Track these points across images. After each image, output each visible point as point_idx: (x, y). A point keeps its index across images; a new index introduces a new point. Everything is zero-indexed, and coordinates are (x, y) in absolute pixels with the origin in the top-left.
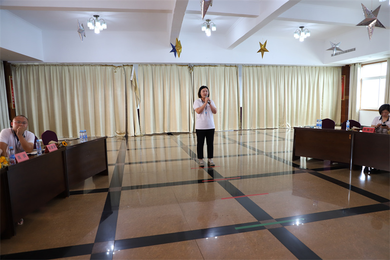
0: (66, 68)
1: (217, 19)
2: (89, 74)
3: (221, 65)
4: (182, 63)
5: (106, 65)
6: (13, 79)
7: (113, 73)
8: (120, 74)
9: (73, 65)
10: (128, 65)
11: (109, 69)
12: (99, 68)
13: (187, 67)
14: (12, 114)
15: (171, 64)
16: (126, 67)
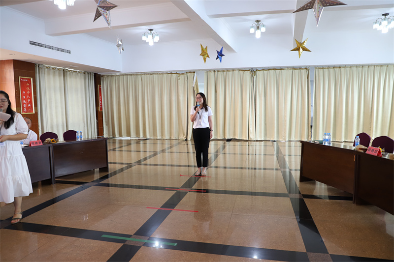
0: (139, 76)
1: (266, 18)
2: (157, 81)
3: (288, 68)
4: (244, 68)
5: (171, 73)
6: (102, 87)
7: (177, 80)
8: (183, 81)
9: (144, 74)
10: (190, 72)
11: (174, 76)
12: (165, 75)
13: (249, 72)
14: (99, 115)
15: (233, 70)
16: (189, 74)
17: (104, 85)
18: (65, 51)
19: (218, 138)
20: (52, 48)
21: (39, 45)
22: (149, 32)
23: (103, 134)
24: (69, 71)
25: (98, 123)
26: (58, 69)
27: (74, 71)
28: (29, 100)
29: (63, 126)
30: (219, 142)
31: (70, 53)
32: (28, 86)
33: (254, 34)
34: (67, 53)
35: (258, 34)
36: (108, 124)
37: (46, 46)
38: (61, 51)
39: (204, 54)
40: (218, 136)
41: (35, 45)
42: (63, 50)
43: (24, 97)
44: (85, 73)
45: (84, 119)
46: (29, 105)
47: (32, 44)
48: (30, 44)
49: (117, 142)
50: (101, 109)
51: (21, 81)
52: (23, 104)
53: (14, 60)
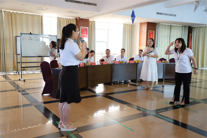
20: (166, 14)
24: (174, 26)
26: (168, 25)
27: (176, 26)
32: (152, 35)
34: (174, 16)
38: (171, 16)
44: (182, 27)
48: (157, 14)
51: (149, 33)
53: (147, 22)
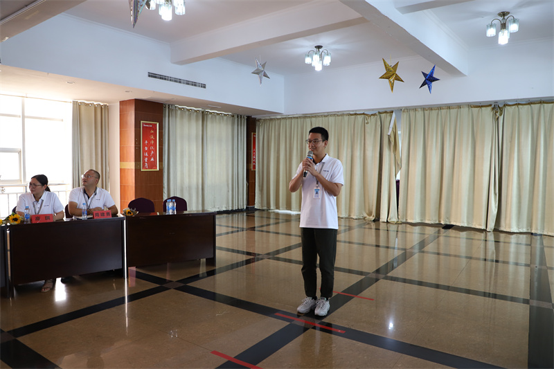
0: (308, 120)
5: (356, 114)
6: (256, 136)
7: (364, 124)
8: (374, 126)
9: (315, 116)
10: (386, 112)
11: (360, 118)
12: (346, 118)
13: (489, 108)
14: (250, 175)
15: (459, 106)
16: (383, 115)
17: (260, 134)
18: (197, 84)
19: (427, 222)
20: (179, 81)
21: (160, 78)
22: (315, 49)
23: (254, 204)
24: (211, 113)
25: (248, 188)
26: (196, 111)
27: (218, 114)
28: (152, 152)
29: (198, 188)
30: (428, 228)
31: (205, 87)
32: (152, 134)
33: (496, 37)
34: (200, 88)
35: (504, 38)
36: (261, 190)
37: (171, 79)
38: (192, 85)
39: (391, 75)
40: (427, 218)
41: (155, 77)
42: (194, 84)
43: (146, 148)
44: (233, 116)
45: (228, 181)
46: (152, 159)
47: (152, 77)
48: (149, 76)
49: (272, 216)
50: (254, 167)
51: (143, 127)
52: (144, 157)
53: (135, 99)
